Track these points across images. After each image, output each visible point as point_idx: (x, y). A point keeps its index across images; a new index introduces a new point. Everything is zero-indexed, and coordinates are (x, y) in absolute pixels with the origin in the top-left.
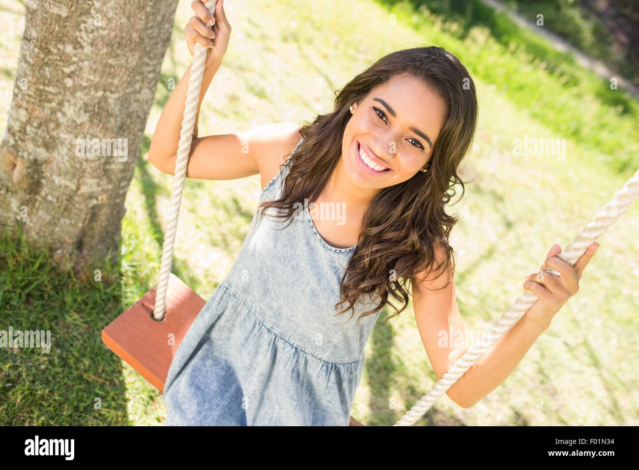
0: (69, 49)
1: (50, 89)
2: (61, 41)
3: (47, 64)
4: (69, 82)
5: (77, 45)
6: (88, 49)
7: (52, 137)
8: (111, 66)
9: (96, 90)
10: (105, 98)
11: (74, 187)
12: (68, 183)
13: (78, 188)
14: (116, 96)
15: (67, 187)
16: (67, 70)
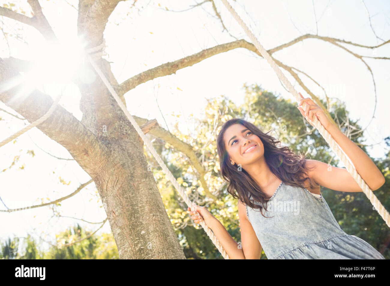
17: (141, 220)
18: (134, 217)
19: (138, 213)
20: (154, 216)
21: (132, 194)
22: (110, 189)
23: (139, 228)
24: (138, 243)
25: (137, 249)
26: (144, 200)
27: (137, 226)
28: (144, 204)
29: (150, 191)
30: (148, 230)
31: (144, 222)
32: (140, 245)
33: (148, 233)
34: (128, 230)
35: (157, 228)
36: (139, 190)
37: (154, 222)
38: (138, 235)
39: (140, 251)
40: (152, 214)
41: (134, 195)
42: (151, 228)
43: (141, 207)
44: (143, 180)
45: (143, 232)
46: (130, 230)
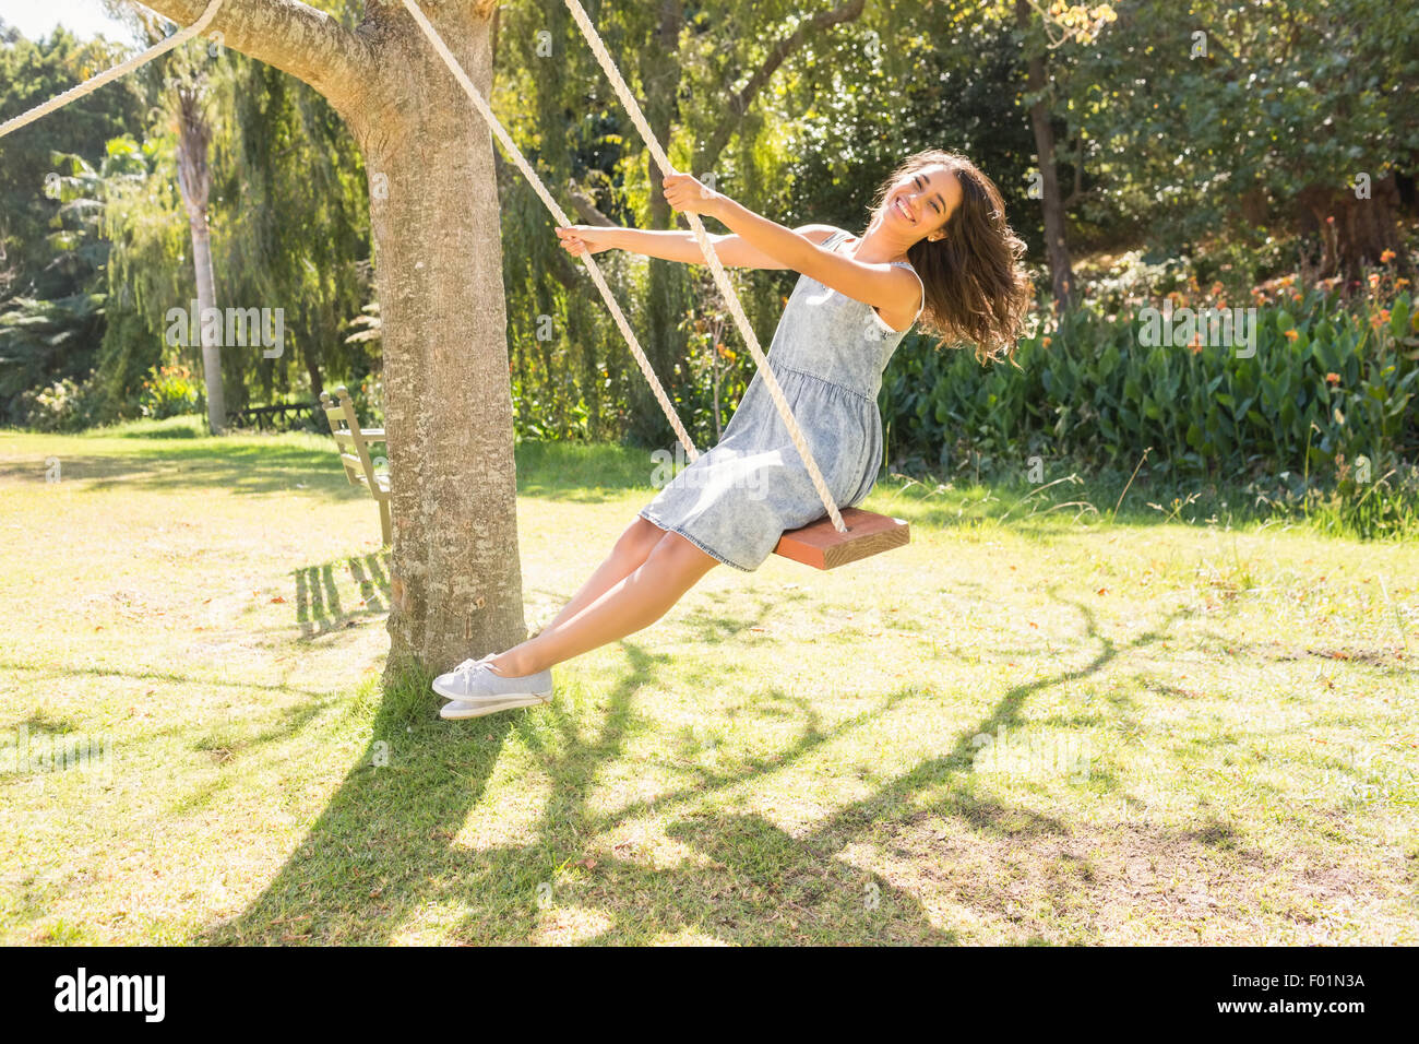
0: (413, 448)
1: (409, 494)
2: (406, 443)
3: (401, 470)
4: (420, 480)
5: (418, 441)
6: (425, 440)
7: (422, 545)
8: (445, 447)
9: (439, 476)
10: (449, 482)
11: (446, 589)
12: (440, 586)
13: (452, 592)
14: (458, 477)
15: (440, 590)
16: (417, 470)
17: (421, 238)
18: (408, 230)
19: (418, 220)
20: (447, 235)
21: (415, 175)
22: (372, 152)
23: (414, 255)
24: (404, 286)
25: (401, 296)
26: (437, 194)
27: (411, 250)
28: (434, 204)
29: (457, 172)
30: (429, 262)
31: (426, 244)
32: (407, 290)
33: (428, 269)
34: (391, 254)
35: (447, 265)
36: (431, 166)
37: (444, 250)
38: (409, 268)
39: (406, 302)
40: (443, 232)
41: (418, 177)
42: (436, 262)
43: (426, 209)
44: (445, 145)
45: (419, 265)
46: (396, 256)
